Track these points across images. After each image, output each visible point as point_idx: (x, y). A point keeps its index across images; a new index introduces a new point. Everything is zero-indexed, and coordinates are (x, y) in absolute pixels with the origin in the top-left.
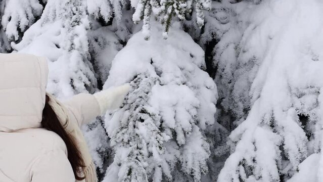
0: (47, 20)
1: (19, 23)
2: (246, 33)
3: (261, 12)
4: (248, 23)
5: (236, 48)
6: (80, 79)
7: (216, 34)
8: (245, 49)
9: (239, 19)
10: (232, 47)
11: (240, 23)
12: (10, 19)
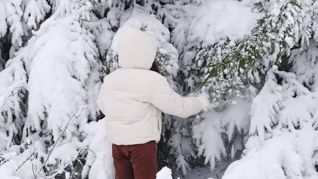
0: (59, 16)
1: (36, 17)
2: (193, 23)
3: (202, 11)
4: (193, 17)
5: (185, 33)
6: (91, 53)
7: (171, 25)
8: (193, 32)
9: (187, 15)
10: (182, 32)
11: (187, 17)
12: (30, 15)
